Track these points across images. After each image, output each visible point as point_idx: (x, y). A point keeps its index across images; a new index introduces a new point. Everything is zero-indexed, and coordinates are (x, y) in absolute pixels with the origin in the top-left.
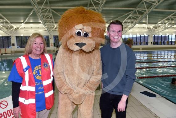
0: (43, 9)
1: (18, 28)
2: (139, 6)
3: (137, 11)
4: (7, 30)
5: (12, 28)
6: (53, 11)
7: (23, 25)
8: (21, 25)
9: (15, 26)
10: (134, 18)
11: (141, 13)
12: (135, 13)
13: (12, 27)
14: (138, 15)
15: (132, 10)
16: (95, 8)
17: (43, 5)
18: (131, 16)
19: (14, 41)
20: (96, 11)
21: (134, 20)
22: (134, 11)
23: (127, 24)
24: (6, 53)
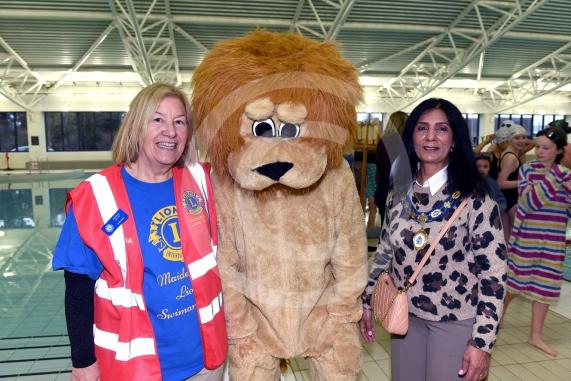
0: (148, 23)
1: (52, 85)
2: (458, 20)
3: (450, 37)
4: (13, 91)
5: (34, 83)
6: (179, 29)
7: (73, 75)
8: (65, 75)
9: (43, 77)
10: (440, 60)
11: (464, 43)
12: (445, 43)
13: (32, 82)
14: (455, 50)
15: (436, 34)
16: (322, 24)
17: (150, 10)
18: (429, 50)
19: (36, 128)
20: (322, 33)
21: (439, 65)
22: (442, 37)
23: (417, 78)
24: (8, 169)
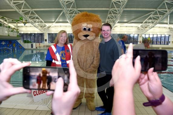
0: (71, 10)
1: (50, 27)
2: (160, 7)
3: (157, 11)
4: (41, 28)
5: (46, 26)
6: (79, 12)
7: (54, 24)
8: (53, 24)
9: (48, 25)
10: (154, 19)
11: (162, 14)
12: (156, 13)
13: (45, 26)
14: (159, 15)
15: (153, 11)
16: (117, 9)
17: (71, 7)
18: (151, 16)
19: (46, 37)
20: (117, 12)
21: (154, 20)
22: (155, 12)
23: (148, 24)
24: (40, 47)
